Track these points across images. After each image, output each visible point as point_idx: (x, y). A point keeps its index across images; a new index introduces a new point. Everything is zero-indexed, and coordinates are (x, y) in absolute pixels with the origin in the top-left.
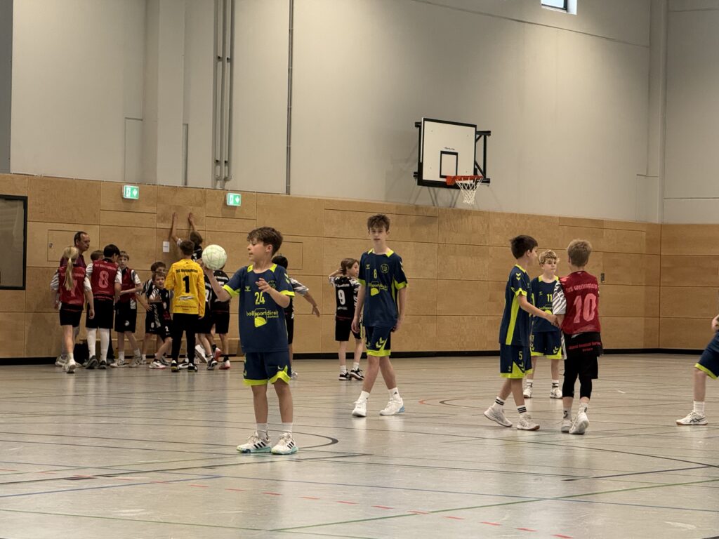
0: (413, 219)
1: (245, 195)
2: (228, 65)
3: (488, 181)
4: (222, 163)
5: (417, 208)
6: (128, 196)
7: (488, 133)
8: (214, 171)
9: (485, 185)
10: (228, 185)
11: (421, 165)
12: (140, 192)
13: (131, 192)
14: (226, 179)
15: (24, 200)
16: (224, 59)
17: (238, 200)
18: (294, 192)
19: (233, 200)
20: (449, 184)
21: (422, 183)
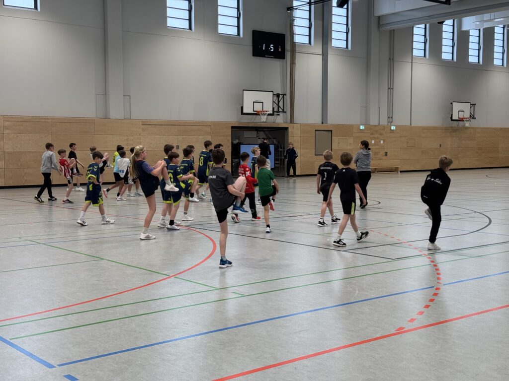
0: (451, 130)
1: (397, 127)
2: (392, 90)
3: (475, 118)
4: (390, 118)
5: (452, 127)
6: (361, 128)
7: (475, 104)
8: (388, 120)
9: (474, 120)
10: (392, 124)
11: (452, 115)
12: (365, 127)
13: (362, 127)
14: (391, 122)
15: (331, 131)
16: (391, 89)
17: (394, 128)
18: (413, 125)
19: (393, 128)
20: (461, 120)
21: (452, 120)
